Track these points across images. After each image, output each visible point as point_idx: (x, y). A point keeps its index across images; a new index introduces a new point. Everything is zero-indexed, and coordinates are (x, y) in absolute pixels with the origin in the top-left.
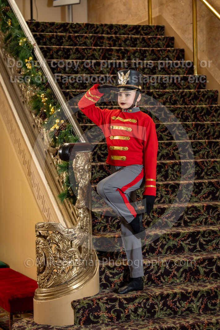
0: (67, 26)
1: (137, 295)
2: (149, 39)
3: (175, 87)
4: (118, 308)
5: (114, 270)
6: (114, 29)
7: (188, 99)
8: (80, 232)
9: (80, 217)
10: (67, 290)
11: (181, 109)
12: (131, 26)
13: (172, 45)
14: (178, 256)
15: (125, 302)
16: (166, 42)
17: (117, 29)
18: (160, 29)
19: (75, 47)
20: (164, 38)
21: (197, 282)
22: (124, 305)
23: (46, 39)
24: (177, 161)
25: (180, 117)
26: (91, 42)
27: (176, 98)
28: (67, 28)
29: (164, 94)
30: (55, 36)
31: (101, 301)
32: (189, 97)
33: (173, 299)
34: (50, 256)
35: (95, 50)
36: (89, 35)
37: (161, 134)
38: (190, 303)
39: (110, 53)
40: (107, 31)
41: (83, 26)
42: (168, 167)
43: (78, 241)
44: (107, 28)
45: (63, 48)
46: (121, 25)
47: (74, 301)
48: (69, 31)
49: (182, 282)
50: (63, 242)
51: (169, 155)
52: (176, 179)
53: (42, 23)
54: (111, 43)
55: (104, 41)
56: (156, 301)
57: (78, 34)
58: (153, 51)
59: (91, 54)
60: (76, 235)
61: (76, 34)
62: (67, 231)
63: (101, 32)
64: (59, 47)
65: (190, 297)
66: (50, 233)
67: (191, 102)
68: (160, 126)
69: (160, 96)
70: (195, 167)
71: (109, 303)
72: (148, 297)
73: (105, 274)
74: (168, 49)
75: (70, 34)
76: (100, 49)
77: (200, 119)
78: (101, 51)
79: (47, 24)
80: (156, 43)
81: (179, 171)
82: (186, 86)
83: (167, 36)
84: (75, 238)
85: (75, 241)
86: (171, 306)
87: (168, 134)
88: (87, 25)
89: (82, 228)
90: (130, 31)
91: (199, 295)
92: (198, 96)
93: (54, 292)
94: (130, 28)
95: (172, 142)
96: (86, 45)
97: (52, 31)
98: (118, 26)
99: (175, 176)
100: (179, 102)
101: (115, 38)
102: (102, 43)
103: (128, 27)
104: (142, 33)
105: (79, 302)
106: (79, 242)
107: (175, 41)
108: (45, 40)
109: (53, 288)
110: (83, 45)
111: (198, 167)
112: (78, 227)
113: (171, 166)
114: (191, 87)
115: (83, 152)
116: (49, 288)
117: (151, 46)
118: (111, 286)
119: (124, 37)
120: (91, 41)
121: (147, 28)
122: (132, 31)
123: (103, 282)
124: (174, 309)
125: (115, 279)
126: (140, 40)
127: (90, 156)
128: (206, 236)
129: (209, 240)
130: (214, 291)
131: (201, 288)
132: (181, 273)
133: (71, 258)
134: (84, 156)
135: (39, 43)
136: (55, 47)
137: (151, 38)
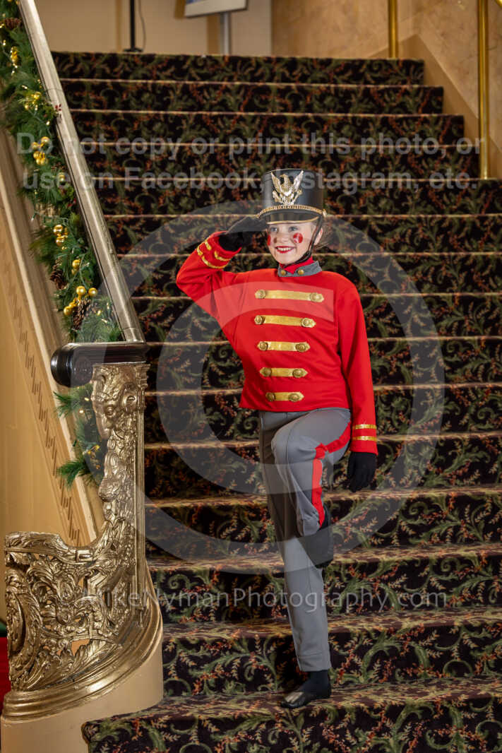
0: (184, 62)
1: (246, 713)
2: (382, 92)
3: (429, 208)
4: (197, 743)
5: (198, 650)
6: (299, 70)
7: (456, 237)
8: (109, 557)
9: (109, 521)
10: (71, 697)
11: (432, 263)
12: (340, 63)
13: (438, 107)
14: (368, 620)
15: (214, 729)
16: (422, 99)
17: (308, 69)
18: (412, 68)
19: (195, 113)
20: (419, 90)
21: (410, 683)
22: (212, 736)
23: (130, 95)
24: (400, 387)
25: (430, 280)
26: (237, 100)
27: (426, 235)
28: (185, 67)
29: (397, 226)
30: (150, 89)
31: (154, 724)
32: (458, 233)
33: (336, 722)
34: (35, 614)
35: (241, 119)
36: (233, 85)
37: (374, 320)
38: (379, 734)
39: (279, 126)
40: (283, 74)
41: (223, 64)
43: (102, 578)
45: (166, 116)
46: (317, 59)
47: (88, 724)
48: (190, 75)
49: (372, 683)
50: (64, 581)
51: (387, 373)
52: (397, 431)
53: (123, 57)
54: (288, 102)
55: (271, 98)
56: (291, 727)
57: (207, 82)
58: (385, 121)
59: (233, 129)
60: (97, 565)
61: (202, 83)
62: (73, 554)
63: (267, 76)
64: (156, 112)
65: (380, 719)
67: (463, 244)
68: (373, 302)
69: (387, 229)
70: (444, 401)
71: (173, 730)
72: (273, 717)
73: (176, 659)
74: (423, 115)
75: (187, 82)
76: (254, 118)
77: (479, 285)
78: (258, 121)
79: (136, 59)
80: (398, 102)
81: (404, 412)
82: (459, 205)
83: (426, 86)
84: (96, 571)
85: (93, 579)
86: (331, 741)
87: (394, 322)
88: (234, 61)
89: (112, 548)
90: (338, 74)
91: (403, 715)
92: (482, 229)
93: (43, 699)
94: (341, 66)
95: (394, 342)
96: (227, 109)
97: (149, 74)
98: (309, 63)
99: (396, 424)
100: (433, 245)
101: (296, 92)
102: (266, 102)
103: (333, 65)
104: (369, 78)
105: (99, 726)
106: (105, 581)
107: (445, 97)
108: (127, 96)
109: (42, 691)
110: (218, 107)
111: (453, 402)
112: (100, 545)
113: (385, 400)
114: (470, 209)
115: (117, 366)
116: (31, 690)
117: (387, 110)
118: (194, 688)
119: (318, 88)
120: (239, 97)
121: (380, 66)
122: (342, 73)
123: (172, 679)
124: (340, 747)
125: (203, 673)
126: (359, 95)
127: (137, 374)
128: (445, 570)
129: (453, 580)
130: (442, 707)
131: (409, 699)
132: (369, 660)
133: (83, 619)
134: (120, 375)
135: (111, 105)
136: (145, 112)
137: (387, 90)
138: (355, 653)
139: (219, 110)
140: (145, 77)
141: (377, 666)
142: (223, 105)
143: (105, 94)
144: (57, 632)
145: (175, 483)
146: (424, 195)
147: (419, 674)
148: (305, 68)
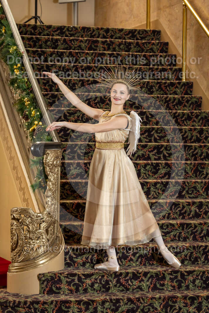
0: (64, 29)
1: (94, 273)
2: (144, 44)
3: (162, 92)
4: (77, 282)
6: (110, 33)
7: (172, 104)
8: (48, 217)
9: (48, 204)
10: (34, 265)
12: (127, 30)
13: (166, 50)
15: (83, 277)
16: (160, 47)
17: (113, 33)
18: (156, 33)
19: (69, 51)
20: (159, 43)
21: (151, 266)
22: (83, 280)
23: (42, 42)
24: (149, 162)
26: (85, 45)
27: (160, 103)
28: (64, 31)
30: (50, 40)
31: (62, 275)
32: (173, 102)
33: (125, 277)
34: (22, 236)
35: (87, 54)
36: (84, 39)
38: (140, 282)
40: (103, 35)
41: (79, 30)
42: (140, 167)
43: (46, 224)
44: (104, 31)
45: (57, 52)
46: (117, 29)
47: (40, 274)
48: (66, 34)
49: (138, 266)
50: (32, 224)
51: (144, 156)
52: (148, 178)
53: (39, 26)
55: (99, 45)
56: (110, 278)
57: (73, 38)
58: (145, 56)
60: (44, 219)
61: (71, 38)
62: (36, 215)
63: (97, 36)
64: (53, 50)
65: (141, 276)
66: (22, 217)
67: (174, 107)
70: (166, 167)
71: (69, 277)
72: (104, 274)
73: (69, 254)
74: (160, 54)
75: (66, 38)
76: (93, 53)
77: (181, 123)
78: (94, 55)
79: (45, 27)
80: (150, 48)
81: (151, 171)
82: (173, 91)
83: (162, 41)
84: (43, 221)
85: (43, 224)
86: (123, 284)
87: (147, 137)
88: (84, 28)
89: (49, 214)
90: (126, 35)
91: (149, 275)
92: (182, 101)
93: (24, 266)
94: (126, 32)
95: (148, 144)
96: (81, 49)
97: (49, 33)
98: (114, 30)
99: (147, 175)
100: (163, 107)
101: (109, 42)
102: (97, 46)
103: (124, 31)
104: (138, 37)
105: (44, 275)
106: (47, 225)
107: (169, 46)
108: (41, 42)
109: (23, 263)
110: (77, 48)
111: (169, 168)
112: (45, 212)
113: (144, 166)
114: (178, 93)
115: (53, 150)
116: (20, 262)
117: (145, 51)
118: (75, 265)
119: (118, 41)
121: (143, 32)
122: (127, 35)
123: (67, 261)
124: (126, 286)
125: (78, 260)
126: (134, 44)
127: (59, 153)
128: (164, 228)
129: (167, 231)
130: (162, 273)
131: (151, 270)
132: (137, 258)
133: (38, 238)
134: (54, 154)
135: (35, 46)
136: (49, 50)
137: (146, 43)
138: (132, 255)
139: (78, 50)
140: (48, 35)
141: (140, 260)
142: (80, 47)
143: (32, 42)
144: (30, 242)
145: (66, 194)
146: (160, 87)
147: (154, 263)
148: (112, 32)
